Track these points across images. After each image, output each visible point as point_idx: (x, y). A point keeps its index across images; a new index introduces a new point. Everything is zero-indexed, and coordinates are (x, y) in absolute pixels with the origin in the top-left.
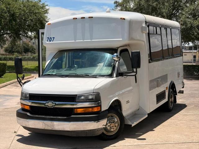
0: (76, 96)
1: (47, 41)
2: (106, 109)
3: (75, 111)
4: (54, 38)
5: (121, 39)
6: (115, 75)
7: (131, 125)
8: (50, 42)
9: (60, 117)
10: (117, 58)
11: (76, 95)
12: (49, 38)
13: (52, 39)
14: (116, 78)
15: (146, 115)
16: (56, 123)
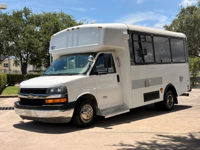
0: (47, 90)
2: (74, 101)
3: (46, 101)
5: (98, 44)
6: (88, 73)
7: (104, 117)
8: (53, 50)
9: (35, 107)
10: (92, 59)
11: (47, 88)
12: (52, 47)
14: (89, 76)
15: (128, 110)
16: (32, 111)
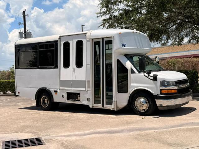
13: (125, 45)
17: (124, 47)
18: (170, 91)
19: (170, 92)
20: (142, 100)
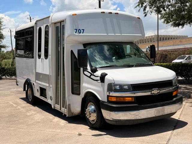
1: (76, 33)
4: (84, 30)
5: (141, 35)
8: (80, 34)
12: (78, 30)
13: (82, 31)
17: (80, 33)
18: (122, 98)
19: (122, 100)
20: (93, 107)
